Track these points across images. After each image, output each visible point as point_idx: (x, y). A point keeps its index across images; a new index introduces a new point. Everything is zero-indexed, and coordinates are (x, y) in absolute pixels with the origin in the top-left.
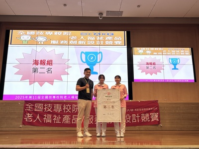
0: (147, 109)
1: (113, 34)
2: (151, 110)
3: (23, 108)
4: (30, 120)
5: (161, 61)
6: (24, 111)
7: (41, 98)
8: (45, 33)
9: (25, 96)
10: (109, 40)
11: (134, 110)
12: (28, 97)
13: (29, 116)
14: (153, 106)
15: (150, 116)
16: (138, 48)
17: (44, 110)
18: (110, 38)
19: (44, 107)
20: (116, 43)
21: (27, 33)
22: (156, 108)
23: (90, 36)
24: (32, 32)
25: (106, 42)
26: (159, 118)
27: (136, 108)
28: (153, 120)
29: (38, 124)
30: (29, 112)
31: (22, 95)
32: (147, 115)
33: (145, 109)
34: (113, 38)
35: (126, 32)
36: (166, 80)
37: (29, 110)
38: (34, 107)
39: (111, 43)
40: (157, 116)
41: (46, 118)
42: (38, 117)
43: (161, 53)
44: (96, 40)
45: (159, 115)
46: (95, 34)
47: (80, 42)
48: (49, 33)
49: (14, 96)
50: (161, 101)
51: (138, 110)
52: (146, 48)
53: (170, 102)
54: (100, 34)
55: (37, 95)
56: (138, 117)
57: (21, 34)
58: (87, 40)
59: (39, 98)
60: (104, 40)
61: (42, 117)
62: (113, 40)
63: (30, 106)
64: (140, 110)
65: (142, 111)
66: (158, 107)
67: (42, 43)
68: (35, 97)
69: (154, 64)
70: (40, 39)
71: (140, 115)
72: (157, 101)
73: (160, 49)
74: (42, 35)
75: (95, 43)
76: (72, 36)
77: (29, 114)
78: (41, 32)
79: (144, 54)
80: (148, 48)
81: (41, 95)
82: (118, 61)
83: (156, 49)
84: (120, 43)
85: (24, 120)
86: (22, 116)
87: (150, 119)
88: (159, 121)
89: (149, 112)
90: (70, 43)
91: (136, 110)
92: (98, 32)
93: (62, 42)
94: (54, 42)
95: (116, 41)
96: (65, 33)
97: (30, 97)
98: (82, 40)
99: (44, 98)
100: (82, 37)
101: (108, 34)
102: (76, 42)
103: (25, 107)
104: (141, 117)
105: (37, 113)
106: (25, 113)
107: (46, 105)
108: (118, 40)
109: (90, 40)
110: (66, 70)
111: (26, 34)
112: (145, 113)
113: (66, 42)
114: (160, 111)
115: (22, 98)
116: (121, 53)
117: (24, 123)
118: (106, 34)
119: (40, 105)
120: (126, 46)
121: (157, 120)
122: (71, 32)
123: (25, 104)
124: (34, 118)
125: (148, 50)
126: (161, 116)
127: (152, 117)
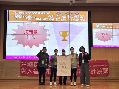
0: (101, 66)
1: (79, 14)
2: (103, 66)
3: (20, 65)
4: (25, 72)
5: (112, 32)
6: (21, 66)
7: (31, 58)
8: (31, 13)
9: (20, 56)
10: (76, 18)
11: (92, 66)
12: (23, 57)
13: (24, 70)
14: (105, 63)
15: (102, 70)
16: (96, 24)
17: (33, 66)
18: (77, 16)
19: (33, 64)
20: (81, 20)
21: (19, 12)
22: (107, 65)
23: (63, 15)
24: (23, 12)
25: (74, 19)
26: (108, 71)
27: (94, 65)
28: (104, 73)
29: (30, 75)
30: (24, 67)
31: (19, 56)
32: (101, 69)
33: (99, 66)
34: (79, 16)
35: (88, 12)
36: (114, 46)
37: (24, 66)
38: (27, 64)
39: (77, 20)
40: (107, 70)
41: (35, 71)
42: (30, 70)
43: (112, 27)
44: (67, 18)
45: (108, 70)
46: (66, 13)
47: (56, 20)
48: (35, 12)
49: (13, 57)
50: (110, 60)
51: (95, 66)
52: (102, 24)
53: (116, 61)
54: (70, 14)
55: (28, 56)
56: (95, 70)
57: (15, 13)
58: (61, 18)
59: (30, 58)
60: (73, 18)
61: (32, 70)
62: (79, 18)
63: (24, 63)
64: (96, 66)
65: (97, 67)
66: (108, 64)
67: (30, 20)
68: (27, 57)
69: (107, 34)
70: (29, 17)
71: (96, 69)
72: (108, 60)
73: (111, 24)
74: (30, 14)
75: (67, 20)
76: (50, 15)
77: (24, 69)
78: (29, 12)
79: (100, 28)
80: (103, 24)
81: (31, 56)
82: (82, 33)
83: (108, 24)
84: (83, 20)
85: (21, 72)
86: (20, 70)
87: (103, 72)
88: (108, 73)
89: (102, 67)
90: (49, 20)
91: (93, 66)
92: (69, 12)
93: (43, 19)
94: (38, 19)
95: (81, 18)
96: (46, 13)
97: (24, 57)
98: (57, 18)
99: (33, 58)
100: (57, 16)
101: (75, 14)
102: (53, 19)
103: (21, 64)
104: (96, 71)
105: (29, 68)
106: (21, 68)
107: (34, 63)
108: (82, 18)
109: (63, 18)
110: (47, 37)
111: (19, 14)
112: (99, 68)
113: (46, 19)
114: (109, 67)
115: (19, 58)
116: (84, 28)
117: (21, 74)
118: (74, 14)
119: (31, 62)
120: (88, 22)
121: (107, 73)
122: (49, 12)
123: (21, 62)
124: (27, 71)
125: (103, 25)
126: (109, 70)
127: (104, 71)
